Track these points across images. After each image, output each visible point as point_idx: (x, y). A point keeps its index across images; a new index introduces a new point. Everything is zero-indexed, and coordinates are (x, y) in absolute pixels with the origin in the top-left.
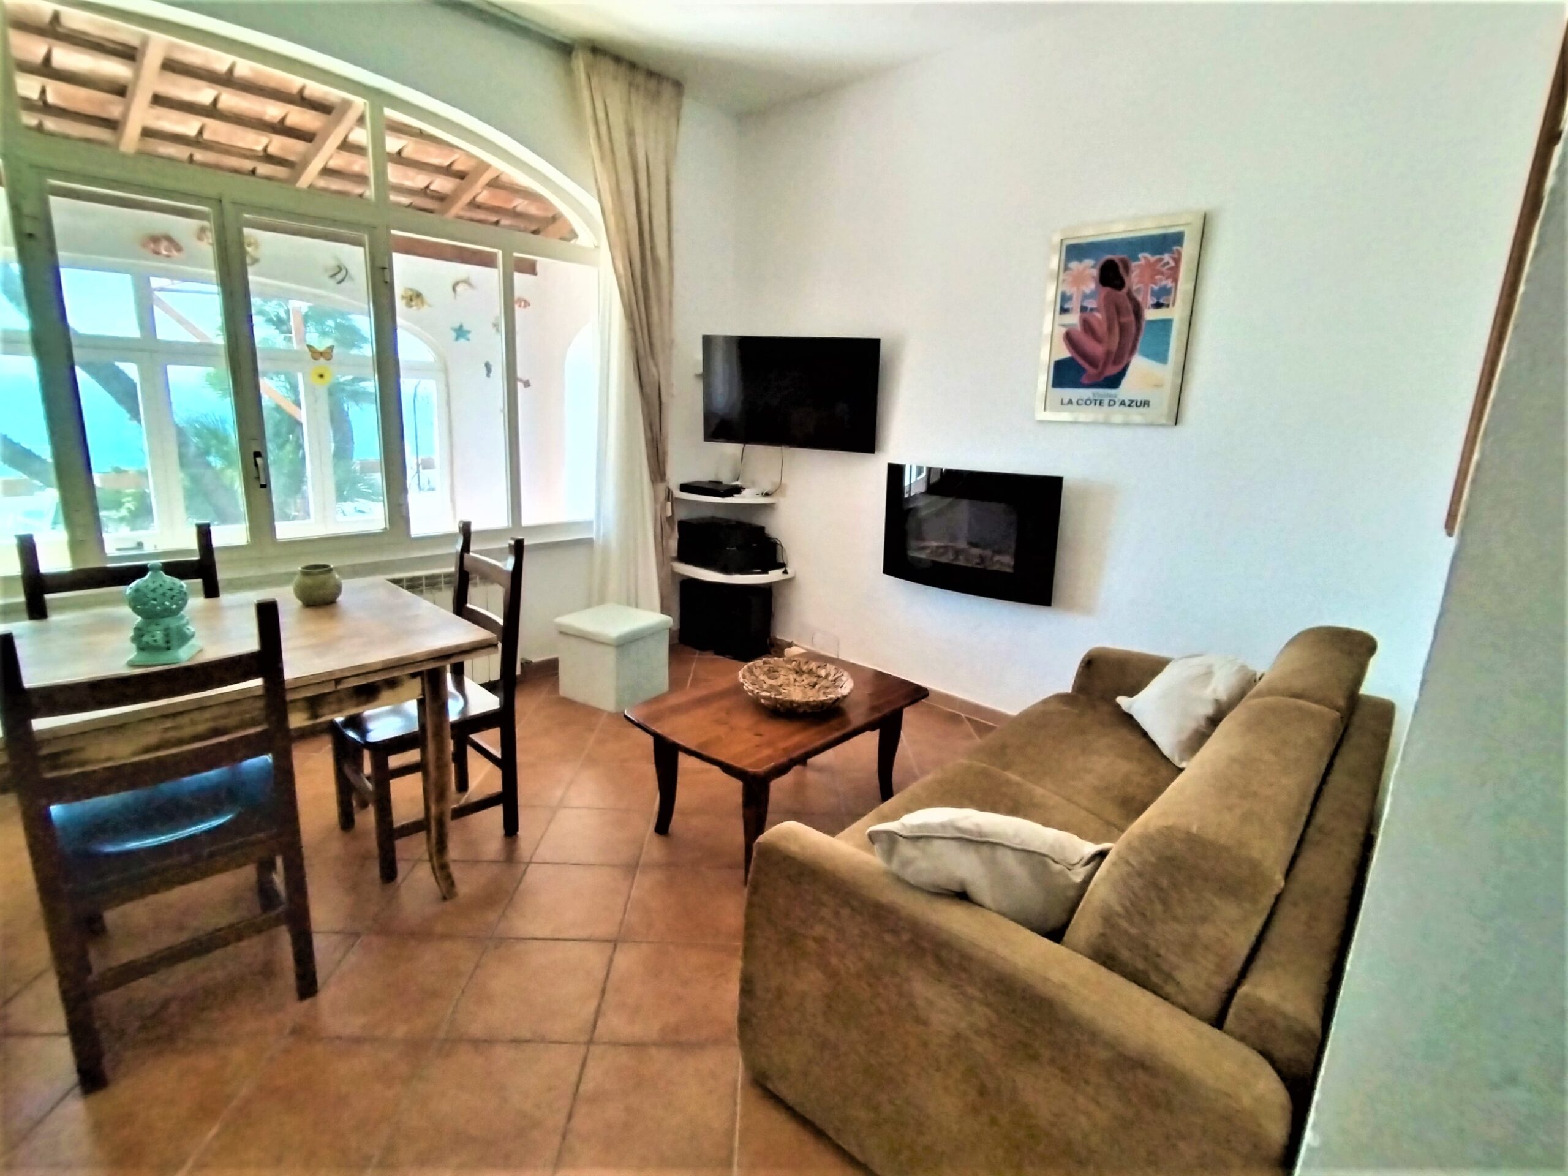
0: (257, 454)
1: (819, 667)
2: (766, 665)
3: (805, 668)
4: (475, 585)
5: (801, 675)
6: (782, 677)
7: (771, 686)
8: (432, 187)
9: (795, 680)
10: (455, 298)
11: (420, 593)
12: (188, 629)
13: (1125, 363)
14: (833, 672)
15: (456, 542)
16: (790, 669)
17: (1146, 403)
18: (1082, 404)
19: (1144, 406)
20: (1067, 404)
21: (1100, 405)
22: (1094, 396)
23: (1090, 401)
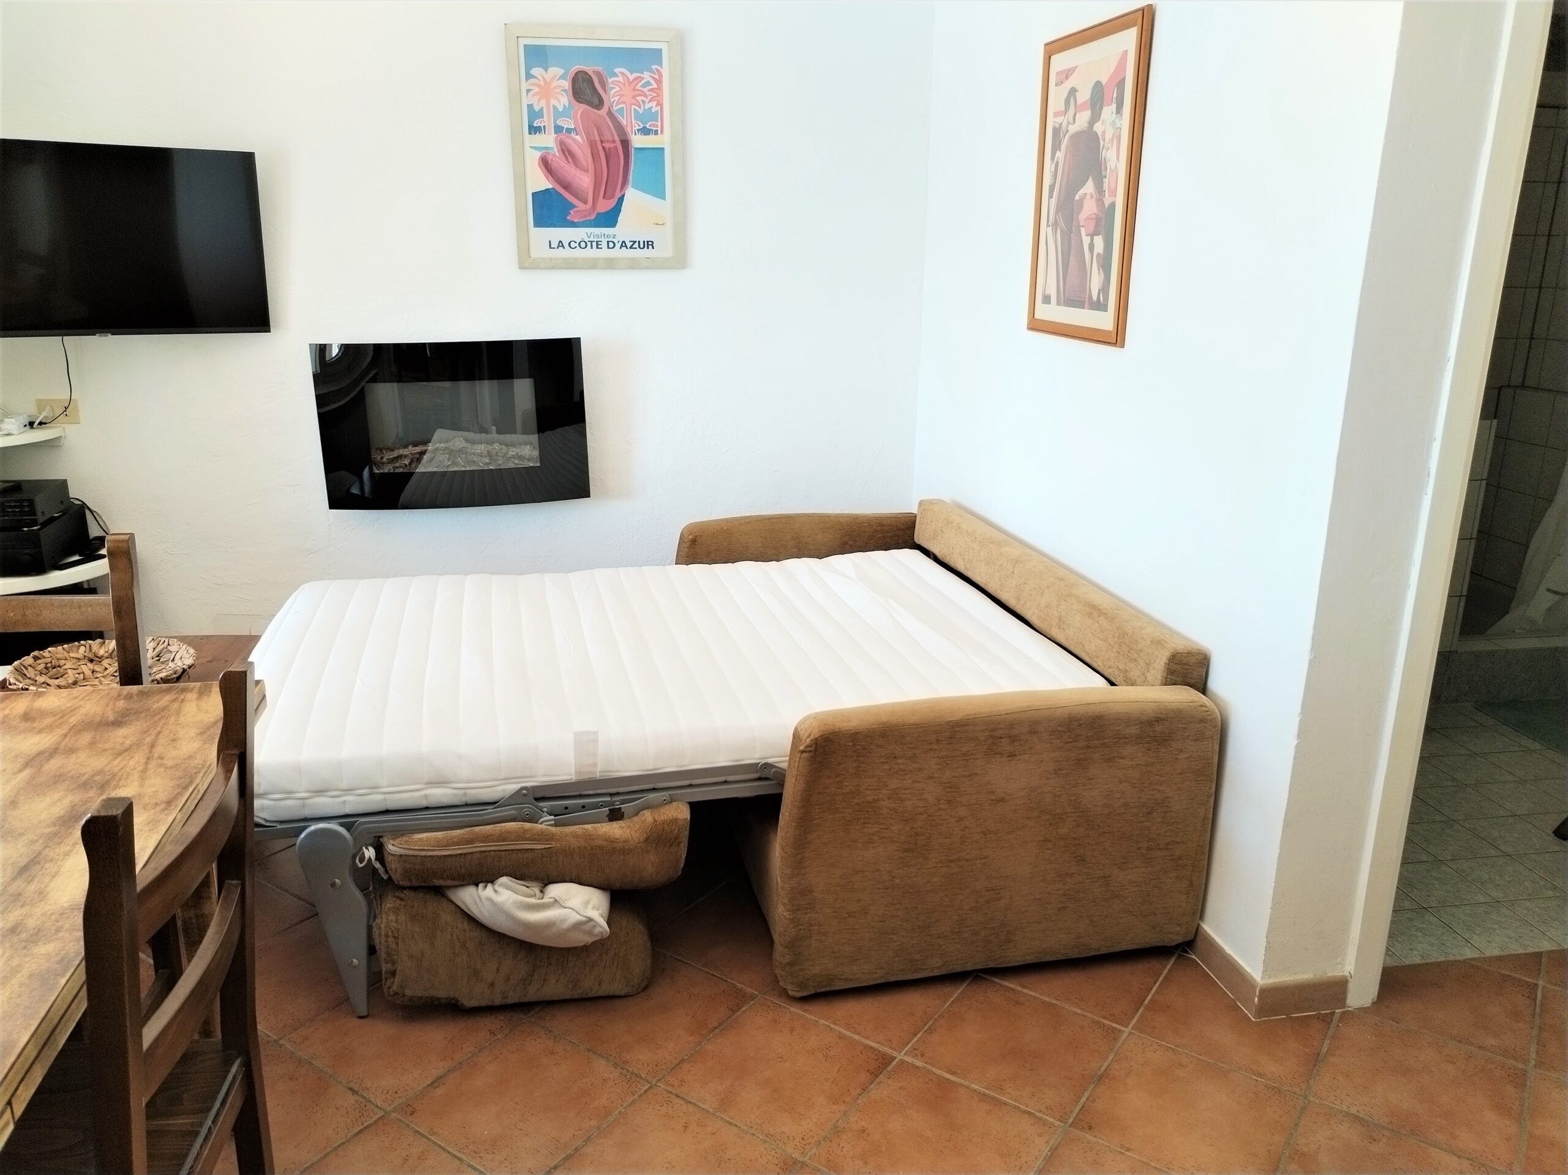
13: (618, 195)
17: (649, 244)
18: (576, 247)
19: (648, 248)
20: (558, 248)
21: (597, 248)
22: (589, 237)
23: (584, 243)
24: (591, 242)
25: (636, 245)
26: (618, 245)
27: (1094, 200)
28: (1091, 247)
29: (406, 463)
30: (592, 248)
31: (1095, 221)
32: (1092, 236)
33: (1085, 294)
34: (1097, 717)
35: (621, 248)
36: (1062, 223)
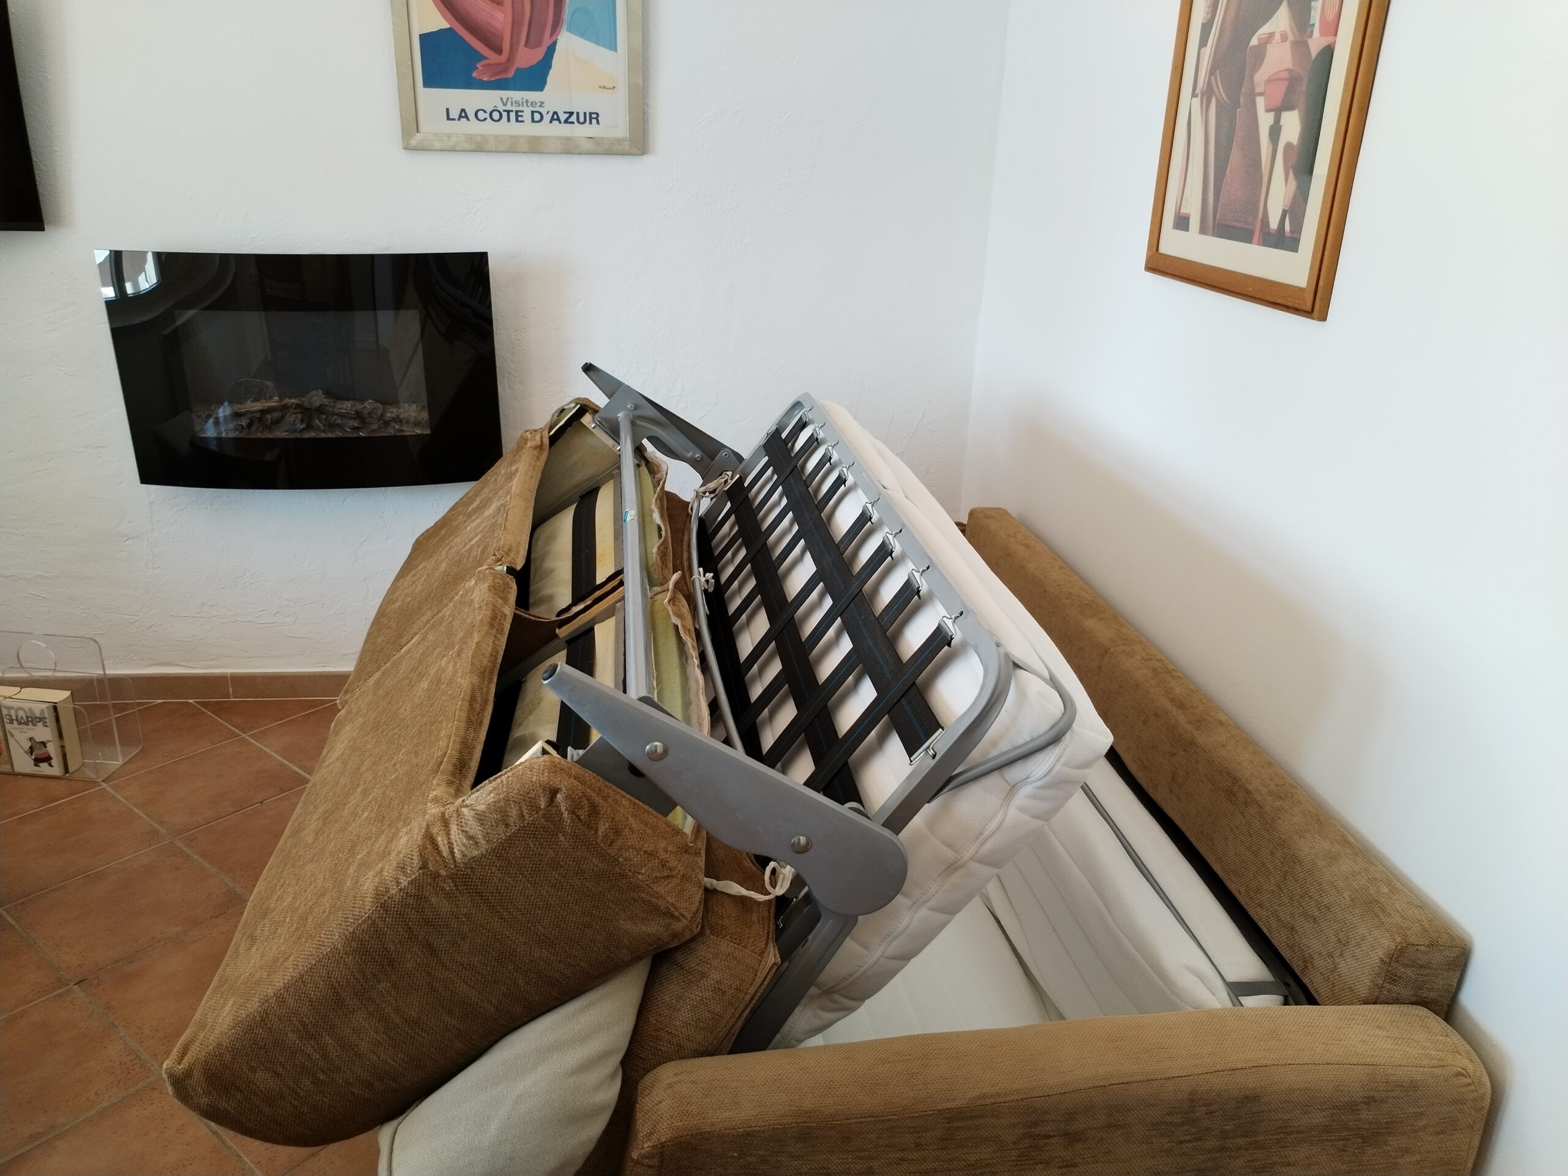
13: (547, 42)
17: (593, 117)
18: (485, 119)
19: (591, 123)
20: (459, 119)
21: (517, 121)
22: (505, 105)
23: (497, 112)
24: (508, 112)
25: (573, 118)
26: (547, 118)
27: (1288, 44)
28: (1275, 131)
29: (243, 424)
30: (509, 120)
31: (1286, 83)
32: (1278, 111)
33: (1256, 217)
34: (1246, 1097)
35: (551, 122)
36: (1220, 89)
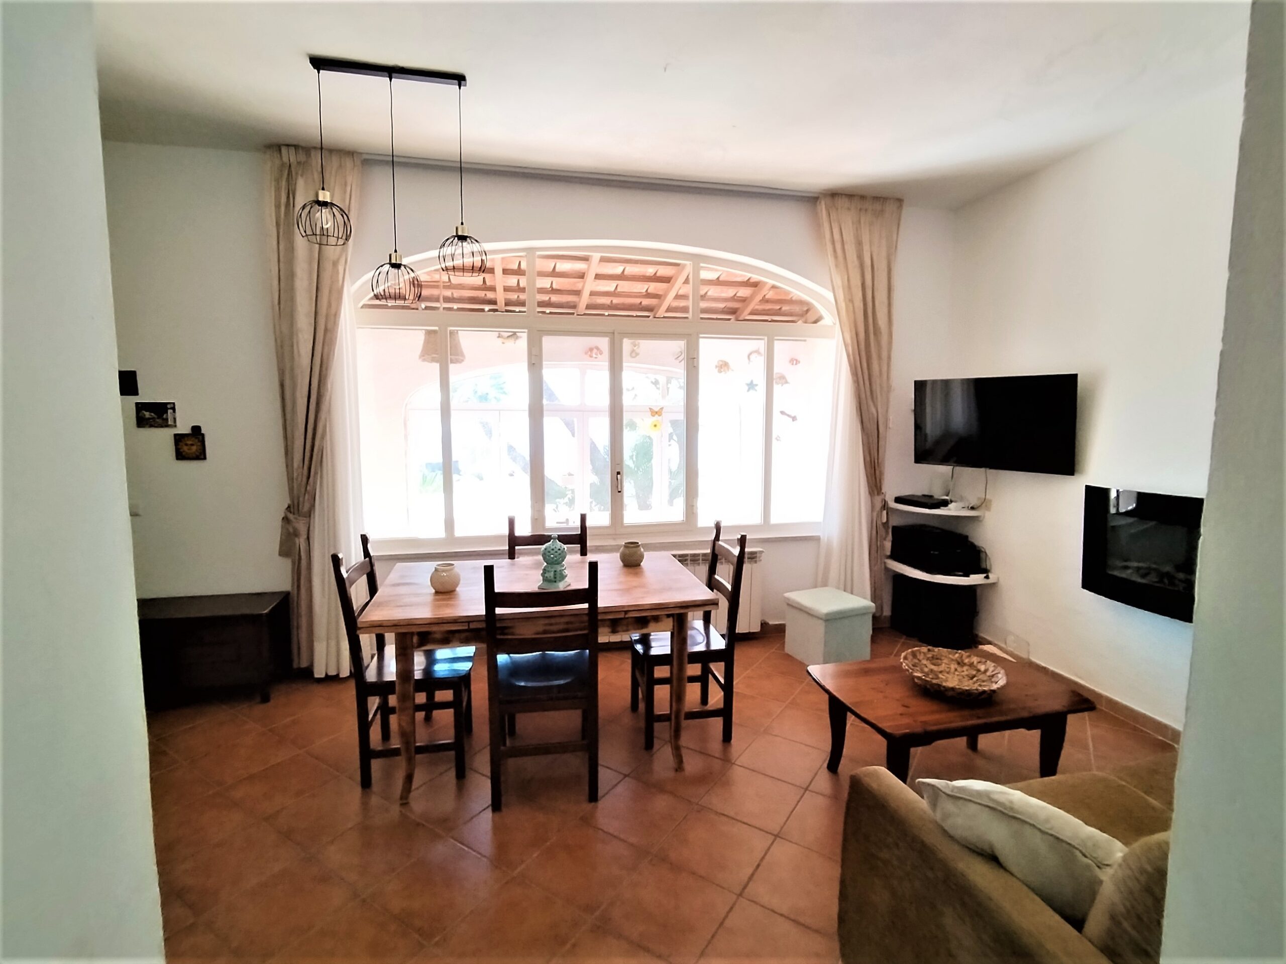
0: (618, 473)
1: (979, 662)
2: (930, 653)
3: (966, 661)
4: (722, 563)
5: (962, 666)
6: (943, 665)
7: (932, 671)
8: (738, 295)
9: (956, 670)
10: (749, 363)
11: (686, 565)
12: (565, 572)
14: (991, 669)
15: (712, 532)
16: (953, 660)
